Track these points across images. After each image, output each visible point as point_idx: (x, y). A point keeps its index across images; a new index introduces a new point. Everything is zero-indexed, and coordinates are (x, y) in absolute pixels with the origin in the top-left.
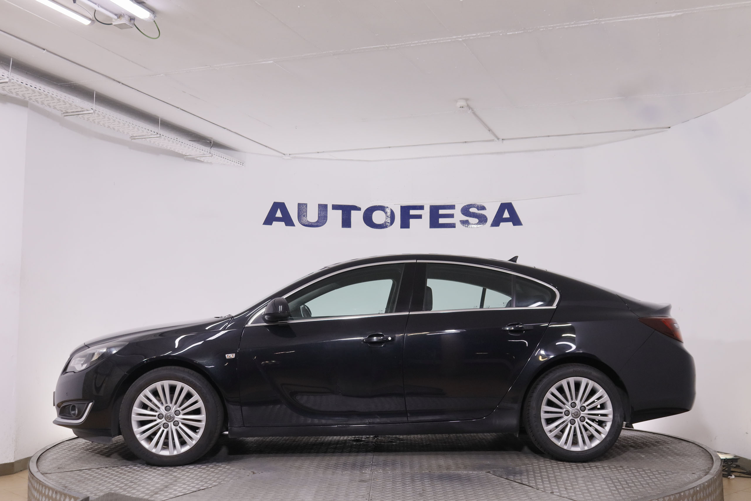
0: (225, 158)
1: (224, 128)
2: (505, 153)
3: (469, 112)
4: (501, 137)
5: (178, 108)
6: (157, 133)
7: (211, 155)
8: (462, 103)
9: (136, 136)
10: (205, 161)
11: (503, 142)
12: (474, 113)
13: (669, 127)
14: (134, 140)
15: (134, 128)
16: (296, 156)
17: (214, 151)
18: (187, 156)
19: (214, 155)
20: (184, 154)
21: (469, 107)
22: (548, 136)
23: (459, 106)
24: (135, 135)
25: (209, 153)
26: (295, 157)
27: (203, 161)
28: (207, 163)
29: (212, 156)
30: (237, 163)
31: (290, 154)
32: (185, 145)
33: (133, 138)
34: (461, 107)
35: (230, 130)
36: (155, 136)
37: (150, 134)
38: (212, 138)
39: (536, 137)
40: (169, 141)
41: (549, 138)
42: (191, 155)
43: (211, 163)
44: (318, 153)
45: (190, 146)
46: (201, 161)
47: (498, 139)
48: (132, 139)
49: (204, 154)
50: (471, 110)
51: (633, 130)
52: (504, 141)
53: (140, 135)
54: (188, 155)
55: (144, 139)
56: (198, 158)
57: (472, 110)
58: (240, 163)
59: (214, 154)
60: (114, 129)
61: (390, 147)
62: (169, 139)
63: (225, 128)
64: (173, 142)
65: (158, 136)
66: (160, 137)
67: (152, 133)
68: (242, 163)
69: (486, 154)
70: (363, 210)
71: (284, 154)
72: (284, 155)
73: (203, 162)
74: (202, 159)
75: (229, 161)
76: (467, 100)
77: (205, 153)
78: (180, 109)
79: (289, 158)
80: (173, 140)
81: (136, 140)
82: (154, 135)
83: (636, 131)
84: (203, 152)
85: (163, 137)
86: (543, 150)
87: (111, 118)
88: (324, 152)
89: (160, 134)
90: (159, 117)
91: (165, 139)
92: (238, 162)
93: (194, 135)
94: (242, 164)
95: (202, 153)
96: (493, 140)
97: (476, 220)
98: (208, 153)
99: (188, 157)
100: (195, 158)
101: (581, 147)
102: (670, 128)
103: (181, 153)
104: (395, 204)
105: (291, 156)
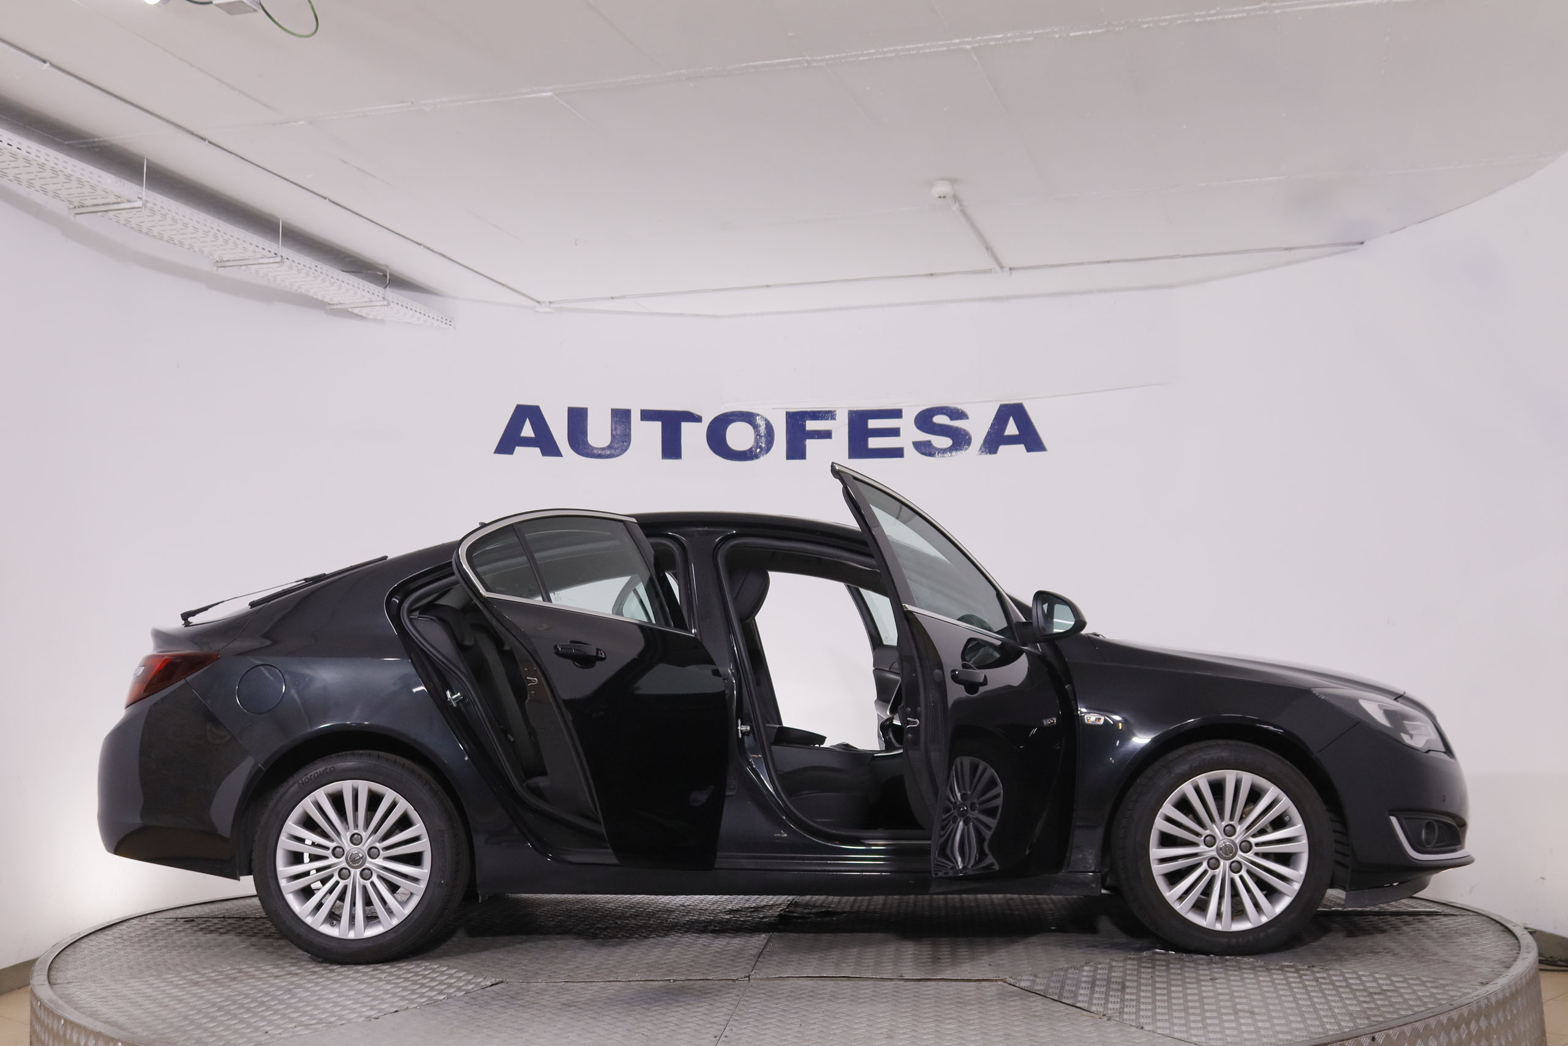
0: (414, 309)
1: (418, 244)
2: (1009, 298)
3: (954, 208)
4: (1008, 263)
5: (326, 198)
6: (275, 254)
7: (385, 303)
8: (943, 188)
9: (228, 261)
10: (371, 317)
11: (1011, 274)
12: (963, 212)
13: (1362, 241)
14: (223, 268)
15: (226, 242)
16: (563, 305)
17: (391, 293)
18: (333, 304)
19: (392, 304)
20: (327, 300)
21: (955, 198)
22: (1108, 262)
23: (937, 195)
24: (225, 259)
25: (382, 299)
26: (561, 308)
27: (365, 316)
28: (375, 320)
29: (389, 304)
30: (438, 320)
31: (550, 303)
32: (333, 280)
33: (221, 264)
34: (940, 197)
35: (429, 249)
36: (272, 260)
37: (259, 255)
38: (387, 266)
39: (1082, 264)
40: (299, 271)
41: (1110, 265)
42: (341, 303)
43: (382, 321)
44: (612, 298)
45: (342, 283)
46: (361, 316)
47: (1002, 268)
48: (218, 267)
49: (371, 301)
50: (957, 205)
51: (1286, 249)
52: (1014, 273)
53: (238, 258)
54: (334, 301)
55: (244, 267)
56: (356, 311)
57: (961, 205)
58: (444, 321)
59: (393, 302)
60: (181, 244)
61: (768, 286)
62: (300, 267)
63: (420, 244)
64: (307, 274)
65: (278, 259)
66: (282, 262)
67: (266, 253)
68: (448, 320)
69: (968, 300)
71: (538, 302)
72: (537, 305)
73: (365, 318)
74: (365, 312)
75: (422, 316)
76: (953, 181)
77: (374, 298)
78: (330, 201)
79: (550, 310)
80: (309, 269)
81: (227, 268)
82: (269, 258)
83: (1292, 252)
84: (370, 295)
85: (287, 263)
86: (1091, 292)
87: (180, 219)
88: (624, 296)
89: (282, 256)
90: (278, 219)
91: (290, 267)
92: (440, 319)
93: (348, 259)
94: (448, 322)
95: (366, 299)
96: (989, 271)
98: (380, 299)
99: (335, 307)
100: (350, 310)
101: (1171, 286)
102: (1362, 243)
103: (320, 298)
104: (774, 409)
105: (552, 305)
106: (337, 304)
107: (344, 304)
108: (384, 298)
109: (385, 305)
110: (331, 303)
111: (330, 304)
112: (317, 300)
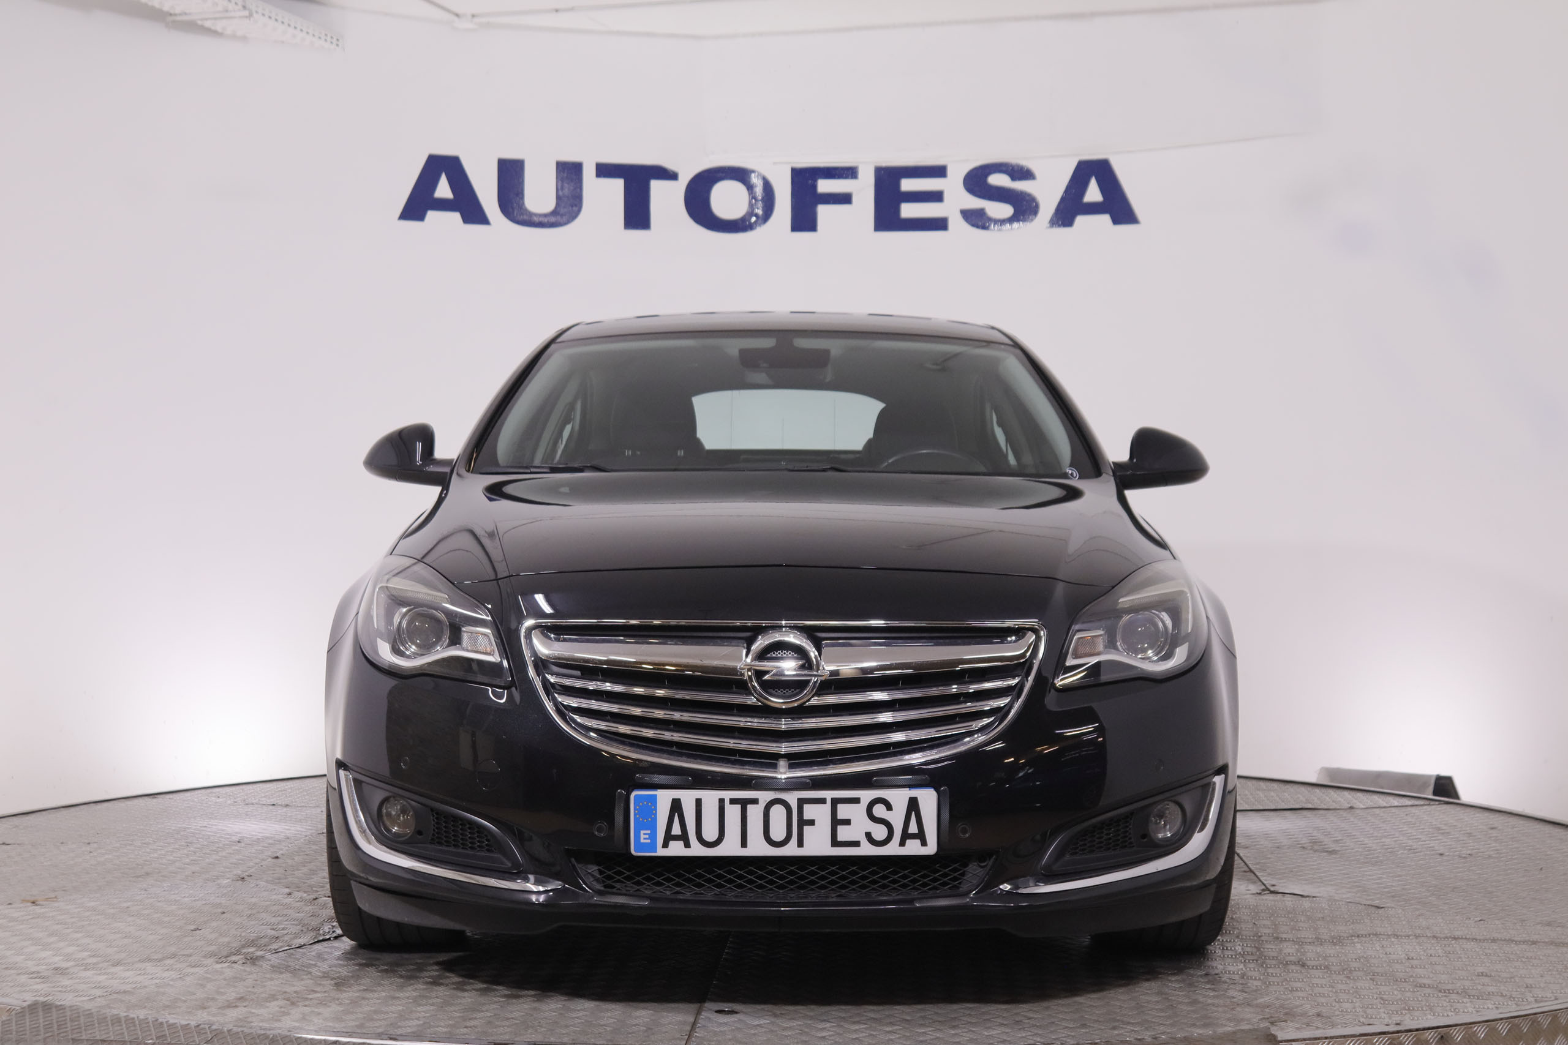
0: (286, 23)
7: (247, 13)
10: (229, 32)
16: (492, 18)
17: (254, 1)
18: (175, 15)
19: (255, 15)
20: (166, 8)
25: (241, 11)
26: (488, 22)
27: (219, 29)
28: (234, 37)
29: (250, 18)
30: (320, 37)
31: (473, 16)
42: (186, 14)
43: (244, 39)
44: (557, 11)
46: (216, 31)
49: (226, 11)
54: (177, 11)
56: (208, 24)
58: (329, 39)
59: (257, 12)
68: (335, 37)
70: (685, 178)
71: (457, 15)
72: (456, 19)
73: (222, 32)
74: (219, 26)
75: (297, 32)
77: (231, 6)
79: (473, 26)
84: (226, 3)
88: (572, 9)
92: (323, 36)
94: (334, 41)
95: (220, 8)
97: (1004, 210)
98: (240, 7)
99: (179, 18)
100: (200, 23)
103: (157, 6)
104: (775, 163)
105: (476, 20)
106: (180, 14)
107: (190, 14)
108: (244, 7)
109: (246, 17)
110: (172, 12)
111: (171, 14)
112: (153, 8)
